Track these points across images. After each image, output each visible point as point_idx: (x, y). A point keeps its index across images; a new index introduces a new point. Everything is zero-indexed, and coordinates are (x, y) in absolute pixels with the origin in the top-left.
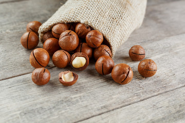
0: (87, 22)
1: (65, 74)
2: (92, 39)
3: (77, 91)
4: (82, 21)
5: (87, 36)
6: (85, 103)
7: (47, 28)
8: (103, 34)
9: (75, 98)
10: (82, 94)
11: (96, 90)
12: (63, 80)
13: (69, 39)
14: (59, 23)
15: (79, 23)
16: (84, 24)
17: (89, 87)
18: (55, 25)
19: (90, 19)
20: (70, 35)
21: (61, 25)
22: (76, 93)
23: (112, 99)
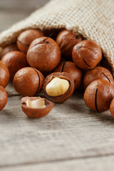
0: (77, 28)
1: (32, 100)
2: (82, 52)
3: (49, 127)
4: (69, 26)
5: (75, 48)
6: (61, 141)
7: (9, 37)
8: (102, 49)
9: (44, 134)
10: (57, 131)
11: (81, 129)
12: (28, 105)
13: (45, 48)
14: (30, 28)
15: (63, 29)
16: (71, 32)
17: (70, 124)
18: (23, 30)
19: (82, 24)
20: (48, 42)
21: (33, 31)
22: (48, 129)
23: (107, 142)
